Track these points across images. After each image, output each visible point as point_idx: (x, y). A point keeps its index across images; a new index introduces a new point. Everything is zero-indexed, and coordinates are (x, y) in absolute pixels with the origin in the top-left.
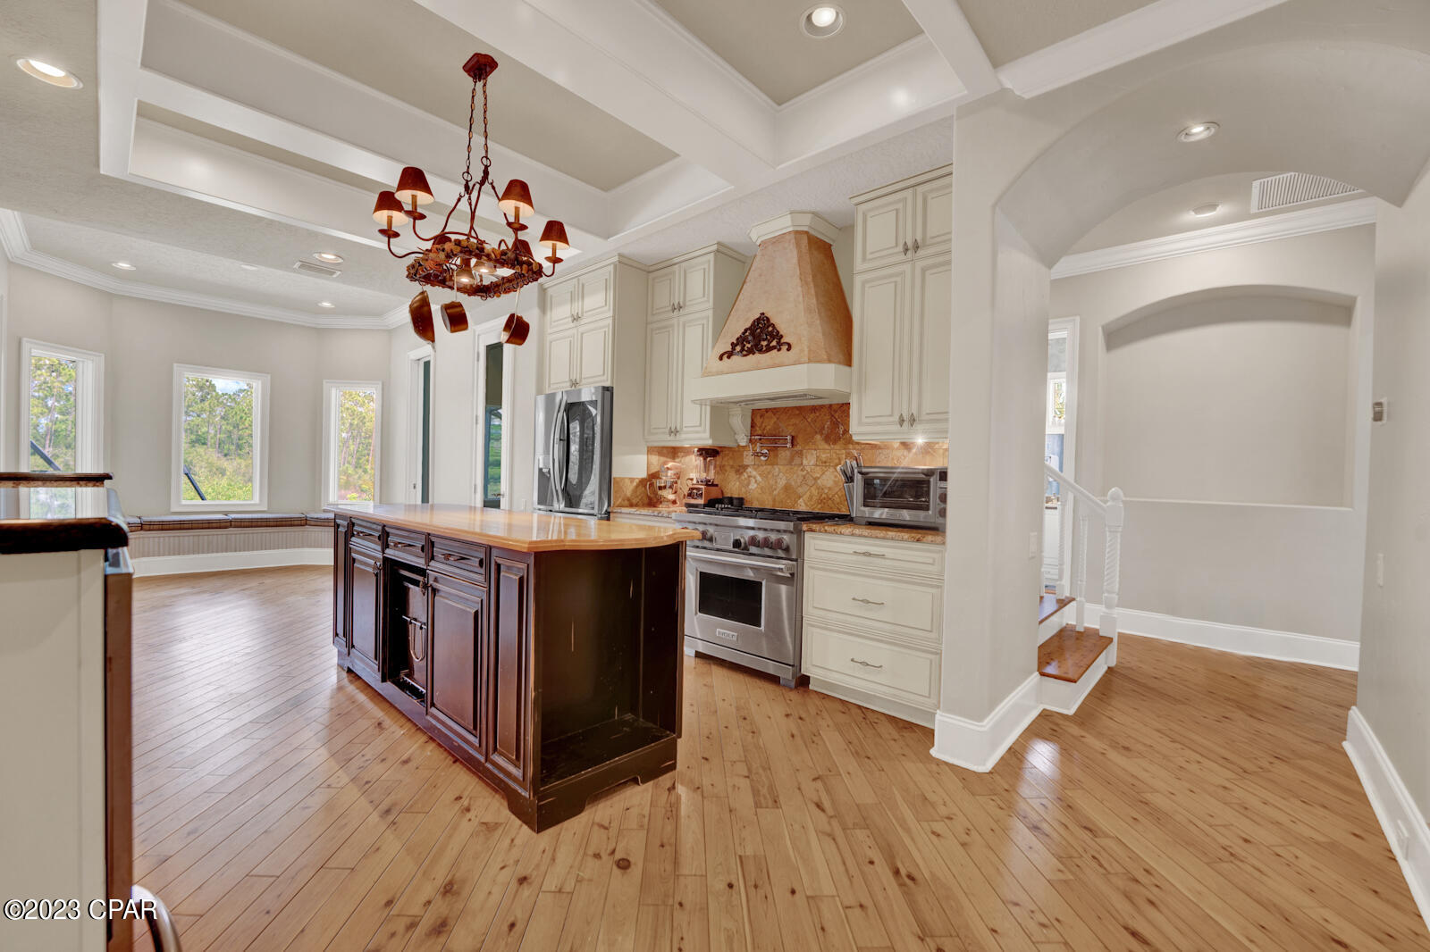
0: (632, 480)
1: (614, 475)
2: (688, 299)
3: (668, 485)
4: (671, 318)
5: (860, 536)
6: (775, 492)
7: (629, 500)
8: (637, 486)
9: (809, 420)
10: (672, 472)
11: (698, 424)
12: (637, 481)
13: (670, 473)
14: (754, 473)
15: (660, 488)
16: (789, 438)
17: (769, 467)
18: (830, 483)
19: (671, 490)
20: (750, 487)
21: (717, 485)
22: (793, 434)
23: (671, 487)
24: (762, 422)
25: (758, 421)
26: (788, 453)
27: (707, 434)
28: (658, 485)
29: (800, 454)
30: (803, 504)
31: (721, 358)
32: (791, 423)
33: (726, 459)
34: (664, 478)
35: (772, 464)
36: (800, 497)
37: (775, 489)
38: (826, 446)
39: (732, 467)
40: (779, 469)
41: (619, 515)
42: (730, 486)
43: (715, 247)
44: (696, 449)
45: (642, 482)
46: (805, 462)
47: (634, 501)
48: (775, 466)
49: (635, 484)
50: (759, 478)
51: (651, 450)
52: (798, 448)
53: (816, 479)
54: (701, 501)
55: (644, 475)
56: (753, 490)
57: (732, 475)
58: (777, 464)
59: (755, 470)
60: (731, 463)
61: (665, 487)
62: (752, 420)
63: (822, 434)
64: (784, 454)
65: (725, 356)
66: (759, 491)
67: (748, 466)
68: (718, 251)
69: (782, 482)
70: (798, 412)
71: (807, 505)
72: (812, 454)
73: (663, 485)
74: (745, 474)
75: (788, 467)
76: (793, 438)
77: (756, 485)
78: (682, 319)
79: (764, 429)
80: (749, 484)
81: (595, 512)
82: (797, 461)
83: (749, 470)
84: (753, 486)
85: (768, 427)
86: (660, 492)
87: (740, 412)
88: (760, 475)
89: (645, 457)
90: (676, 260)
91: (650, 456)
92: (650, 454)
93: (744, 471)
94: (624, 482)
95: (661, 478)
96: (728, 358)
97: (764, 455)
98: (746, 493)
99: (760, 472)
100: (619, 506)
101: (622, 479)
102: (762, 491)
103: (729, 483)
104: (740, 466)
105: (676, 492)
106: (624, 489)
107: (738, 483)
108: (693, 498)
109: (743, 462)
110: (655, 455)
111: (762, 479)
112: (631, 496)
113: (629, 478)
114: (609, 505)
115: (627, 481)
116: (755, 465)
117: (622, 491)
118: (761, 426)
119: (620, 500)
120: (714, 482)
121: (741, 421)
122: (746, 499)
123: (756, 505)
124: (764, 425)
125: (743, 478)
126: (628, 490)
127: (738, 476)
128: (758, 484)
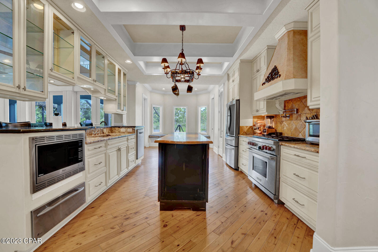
1: (240, 125)
2: (261, 67)
4: (257, 75)
5: (297, 148)
6: (292, 131)
7: (245, 133)
9: (303, 102)
10: (260, 124)
11: (263, 108)
12: (249, 127)
13: (258, 124)
14: (285, 124)
15: (255, 129)
16: (295, 110)
17: (290, 121)
19: (258, 130)
20: (284, 129)
21: (274, 128)
22: (298, 108)
23: (258, 129)
24: (288, 105)
25: (287, 104)
26: (296, 116)
27: (265, 111)
28: (254, 128)
29: (300, 116)
30: (301, 135)
32: (297, 104)
33: (277, 119)
34: (257, 126)
35: (291, 120)
36: (300, 132)
37: (292, 129)
39: (279, 121)
40: (293, 122)
41: (241, 137)
42: (278, 128)
43: (267, 48)
44: (266, 116)
45: (251, 127)
46: (302, 119)
47: (248, 133)
48: (292, 121)
49: (248, 128)
50: (287, 126)
51: (254, 117)
52: (300, 113)
54: (266, 134)
55: (252, 125)
56: (285, 130)
57: (279, 124)
58: (292, 120)
59: (286, 122)
60: (279, 120)
61: (256, 129)
62: (284, 105)
64: (295, 116)
66: (287, 130)
67: (283, 121)
68: (268, 48)
69: (294, 127)
70: (299, 99)
71: (302, 136)
72: (304, 115)
73: (255, 128)
74: (283, 124)
75: (296, 121)
76: (297, 110)
77: (286, 128)
78: (260, 74)
79: (288, 107)
80: (284, 128)
81: (234, 136)
82: (299, 118)
83: (284, 122)
84: (285, 128)
85: (290, 106)
86: (255, 131)
87: (278, 102)
88: (287, 124)
89: (252, 119)
90: (258, 56)
91: (254, 119)
92: (254, 118)
93: (283, 123)
94: (244, 127)
95: (255, 126)
96: (264, 84)
97: (288, 117)
98: (283, 131)
99: (287, 123)
100: (242, 134)
101: (243, 127)
102: (288, 130)
103: (278, 127)
104: (281, 121)
105: (260, 130)
106: (244, 130)
107: (281, 127)
108: (264, 132)
109: (282, 120)
110: (256, 119)
111: (288, 126)
112: (246, 131)
113: (246, 126)
114: (239, 134)
115: (245, 127)
116: (285, 121)
117: (243, 130)
118: (287, 106)
119: (242, 133)
120: (272, 127)
121: (279, 105)
122: (283, 133)
123: (286, 135)
124: (288, 106)
125: (282, 125)
126: (246, 130)
127: (281, 125)
128: (287, 128)
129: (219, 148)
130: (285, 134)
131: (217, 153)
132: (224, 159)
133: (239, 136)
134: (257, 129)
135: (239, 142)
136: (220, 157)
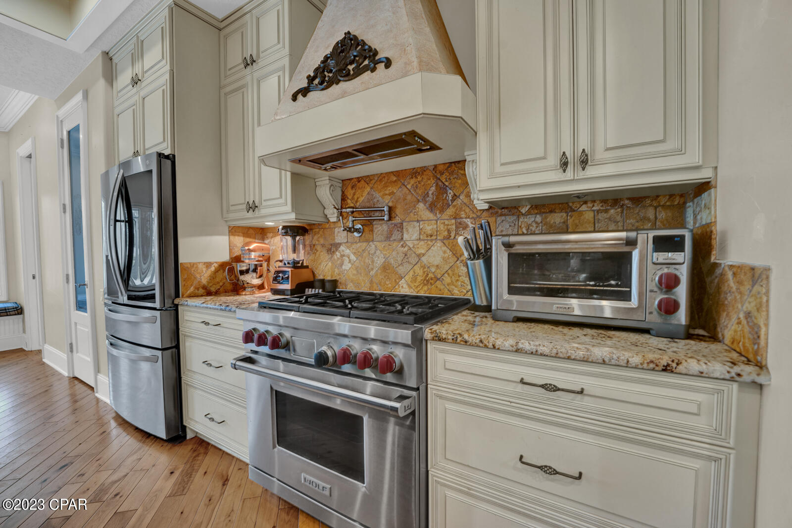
0: (208, 265)
1: (182, 260)
2: (261, 49)
3: (252, 268)
4: (244, 77)
6: (372, 273)
7: (204, 287)
8: (216, 271)
9: (409, 187)
10: (257, 254)
11: (278, 196)
12: (216, 265)
13: (253, 255)
14: (347, 252)
15: (242, 273)
16: (386, 209)
17: (365, 244)
18: (437, 260)
19: (254, 275)
20: (344, 267)
21: (307, 267)
22: (390, 204)
23: (255, 270)
24: (354, 194)
25: (350, 193)
26: (385, 227)
27: (289, 208)
28: (239, 269)
29: (400, 227)
30: (405, 286)
31: (294, 98)
32: (387, 192)
33: (316, 237)
34: (247, 261)
35: (368, 241)
36: (402, 278)
37: (372, 269)
38: (431, 216)
39: (323, 246)
40: (376, 247)
41: (189, 308)
42: (322, 267)
44: (281, 227)
45: (222, 266)
46: (406, 236)
47: (213, 289)
48: (371, 243)
49: (213, 269)
50: (353, 257)
51: (234, 231)
52: (397, 220)
53: (419, 256)
54: (287, 286)
55: (226, 258)
56: (348, 271)
57: (323, 255)
58: (373, 241)
59: (348, 247)
60: (322, 241)
61: (247, 271)
62: (343, 192)
63: (425, 202)
64: (381, 229)
65: (300, 97)
66: (355, 272)
67: (340, 244)
69: (379, 261)
70: (395, 179)
71: (410, 287)
72: (414, 227)
73: (244, 268)
74: (337, 253)
75: (384, 244)
76: (391, 209)
77: (350, 265)
78: (256, 75)
79: (357, 202)
80: (342, 264)
81: (157, 305)
82: (396, 235)
83: (342, 248)
84: (347, 266)
85: (361, 199)
86: (242, 278)
87: (328, 182)
88: (354, 253)
89: (228, 237)
91: (232, 238)
92: (233, 235)
93: (337, 250)
94: (197, 267)
95: (243, 262)
96: (304, 95)
97: (357, 230)
98: (339, 274)
99: (354, 251)
100: (190, 296)
101: (193, 265)
102: (357, 271)
103: (320, 264)
104: (331, 245)
105: (261, 276)
106: (198, 276)
107: (330, 264)
108: (279, 283)
109: (334, 239)
110: (238, 236)
111: (357, 258)
112: (209, 283)
113: (205, 263)
114: (177, 295)
115: (200, 266)
116: (347, 242)
117: (195, 278)
118: (353, 198)
119: (192, 289)
120: (302, 263)
121: (330, 192)
122: (340, 281)
123: (351, 288)
124: (356, 197)
125: (335, 257)
126: (204, 277)
127: (330, 256)
128: (352, 264)
129: (72, 351)
130: (346, 285)
131: (66, 374)
132: (104, 395)
133: (177, 306)
134: (251, 270)
135: (181, 329)
136: (85, 388)
